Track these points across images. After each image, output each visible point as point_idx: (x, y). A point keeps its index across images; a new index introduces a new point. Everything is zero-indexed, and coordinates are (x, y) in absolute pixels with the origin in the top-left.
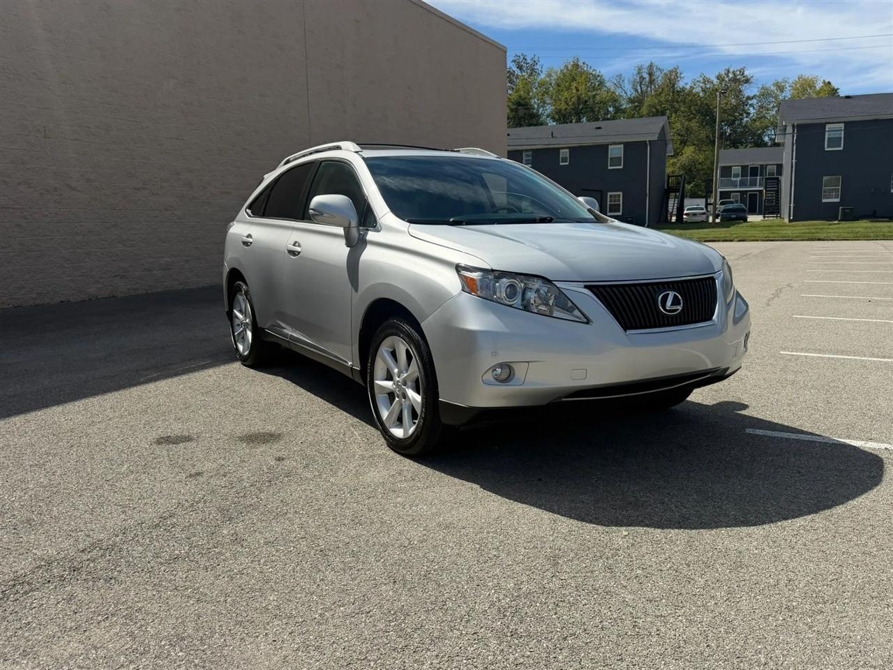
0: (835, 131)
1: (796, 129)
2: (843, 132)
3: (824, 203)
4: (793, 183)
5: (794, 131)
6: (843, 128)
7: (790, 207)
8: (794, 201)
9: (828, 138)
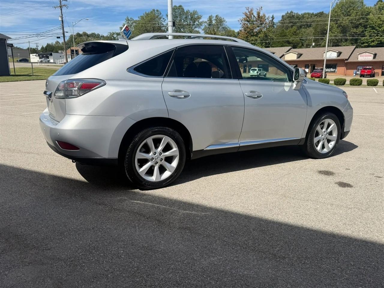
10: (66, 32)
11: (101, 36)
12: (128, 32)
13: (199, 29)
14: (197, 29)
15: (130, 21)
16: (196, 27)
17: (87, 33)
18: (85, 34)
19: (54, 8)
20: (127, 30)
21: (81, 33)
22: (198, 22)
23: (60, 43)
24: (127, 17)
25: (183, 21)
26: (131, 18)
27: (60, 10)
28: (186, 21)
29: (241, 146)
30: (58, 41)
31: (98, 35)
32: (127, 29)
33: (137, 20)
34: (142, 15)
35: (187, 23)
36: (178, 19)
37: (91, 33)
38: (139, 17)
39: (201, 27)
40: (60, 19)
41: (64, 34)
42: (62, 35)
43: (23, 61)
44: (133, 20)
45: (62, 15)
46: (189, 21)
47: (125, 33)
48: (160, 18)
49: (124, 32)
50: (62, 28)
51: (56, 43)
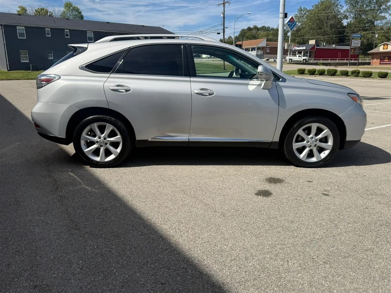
0: (20, 29)
1: (3, 27)
2: (24, 31)
3: (22, 62)
4: (6, 53)
5: (2, 28)
6: (24, 29)
7: (7, 64)
8: (8, 61)
9: (19, 33)
10: (226, 28)
11: (271, 29)
12: (293, 23)
13: (386, 14)
14: (383, 14)
15: (302, 11)
16: (381, 12)
17: (257, 26)
18: (256, 28)
19: (218, 5)
20: (292, 22)
21: (252, 27)
22: (386, 6)
23: (232, 38)
24: (301, 7)
25: (365, 6)
26: (304, 8)
27: (223, 7)
28: (369, 6)
29: (190, 141)
30: (231, 36)
31: (268, 28)
32: (292, 20)
33: (311, 9)
34: (317, 4)
35: (370, 8)
36: (360, 4)
37: (261, 27)
38: (313, 6)
39: (389, 11)
40: (222, 15)
41: (224, 30)
42: (223, 31)
43: (196, 57)
44: (306, 10)
45: (224, 11)
46: (373, 6)
47: (289, 25)
48: (337, 5)
49: (288, 23)
50: (223, 24)
51: (229, 38)
